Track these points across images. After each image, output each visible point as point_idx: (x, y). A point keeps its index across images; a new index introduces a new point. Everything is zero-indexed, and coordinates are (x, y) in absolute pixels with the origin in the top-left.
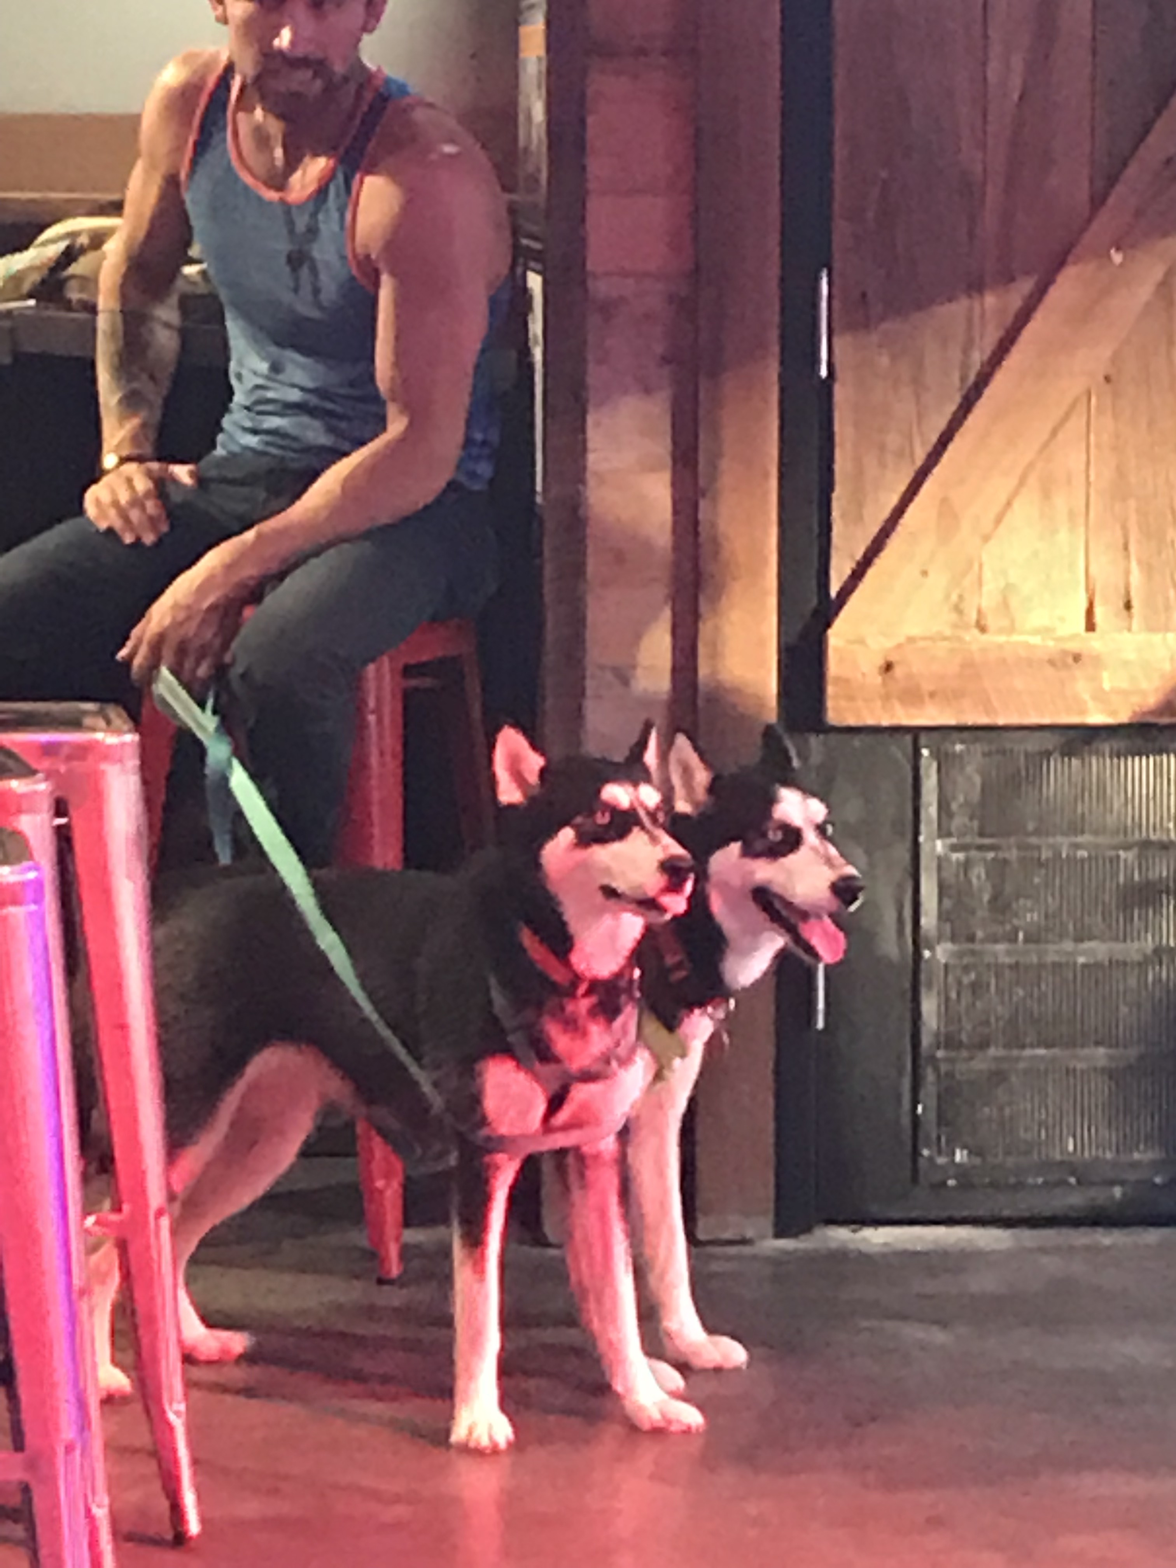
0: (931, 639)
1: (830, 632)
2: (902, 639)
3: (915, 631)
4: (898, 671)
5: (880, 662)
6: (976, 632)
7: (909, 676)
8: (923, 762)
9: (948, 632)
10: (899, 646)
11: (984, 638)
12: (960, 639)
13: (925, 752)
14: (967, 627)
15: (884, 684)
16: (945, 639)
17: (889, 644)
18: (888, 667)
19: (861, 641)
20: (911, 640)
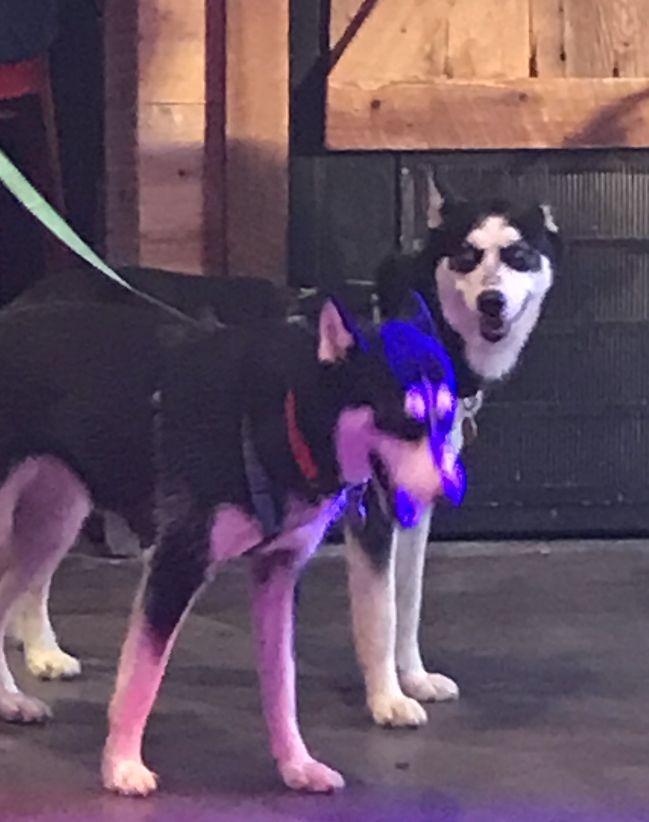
0: (409, 82)
1: (331, 77)
2: (386, 83)
3: (397, 77)
4: (383, 107)
5: (368, 99)
6: (444, 77)
7: (392, 111)
8: (403, 180)
9: (422, 77)
10: (383, 88)
11: (450, 82)
12: (432, 82)
13: (405, 171)
14: (437, 74)
15: (372, 118)
16: (419, 82)
17: (375, 87)
18: (375, 104)
19: (354, 84)
20: (394, 83)
